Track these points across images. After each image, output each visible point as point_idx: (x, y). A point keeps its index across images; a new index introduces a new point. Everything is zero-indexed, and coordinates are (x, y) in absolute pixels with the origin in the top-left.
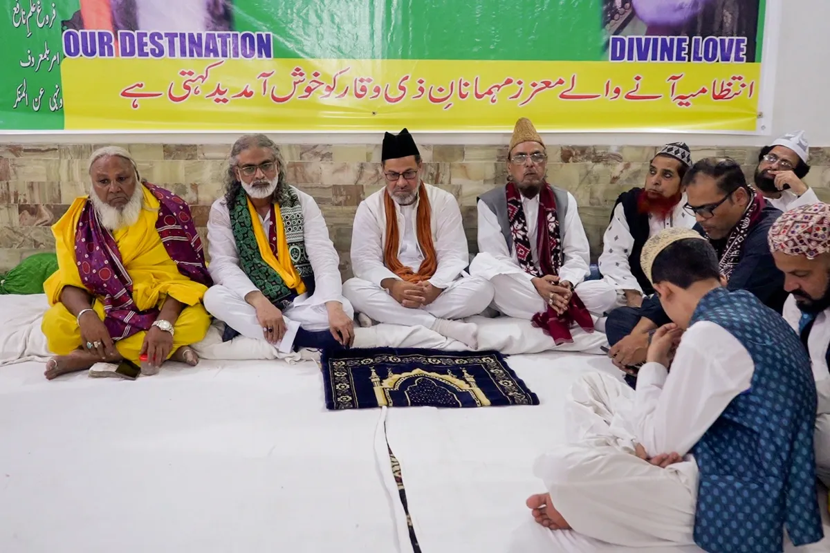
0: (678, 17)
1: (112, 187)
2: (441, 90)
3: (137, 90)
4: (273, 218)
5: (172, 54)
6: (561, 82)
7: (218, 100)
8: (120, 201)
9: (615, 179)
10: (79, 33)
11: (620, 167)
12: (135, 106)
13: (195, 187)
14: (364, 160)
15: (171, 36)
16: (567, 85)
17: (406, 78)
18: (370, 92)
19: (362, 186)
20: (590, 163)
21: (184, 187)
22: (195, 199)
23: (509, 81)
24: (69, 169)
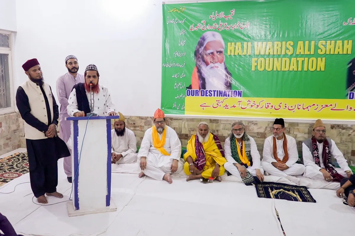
1: (203, 132)
2: (292, 107)
3: (204, 105)
4: (242, 144)
5: (214, 96)
6: (331, 105)
7: (226, 108)
9: (349, 135)
11: (351, 131)
12: (203, 109)
13: (217, 131)
14: (267, 126)
15: (214, 91)
16: (334, 106)
17: (281, 103)
18: (270, 107)
19: (266, 133)
20: (341, 129)
21: (214, 131)
22: (217, 134)
23: (314, 105)
24: (184, 125)
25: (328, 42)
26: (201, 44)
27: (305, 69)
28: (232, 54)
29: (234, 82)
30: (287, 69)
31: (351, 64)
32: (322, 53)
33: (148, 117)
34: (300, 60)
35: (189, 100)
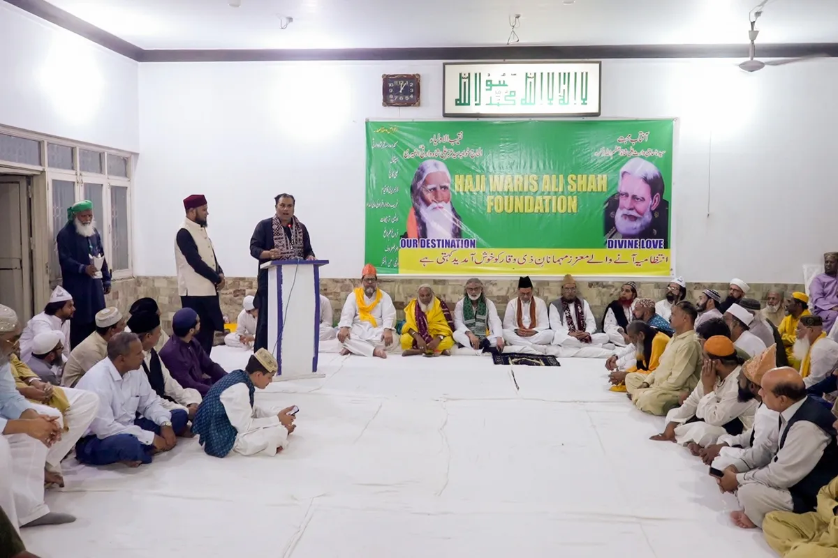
0: (633, 232)
1: (425, 298)
2: (539, 260)
3: (426, 260)
5: (439, 247)
6: (587, 257)
7: (455, 264)
8: (427, 302)
9: (612, 294)
10: (406, 240)
11: (613, 290)
12: (424, 266)
13: (444, 296)
14: (510, 286)
15: (439, 241)
16: (590, 257)
17: (526, 255)
18: (512, 260)
20: (600, 288)
23: (567, 256)
24: (398, 289)
25: (579, 176)
26: (419, 177)
27: (554, 211)
28: (461, 190)
29: (464, 228)
30: (531, 210)
31: (607, 204)
32: (572, 190)
33: (346, 280)
34: (547, 198)
35: (404, 253)
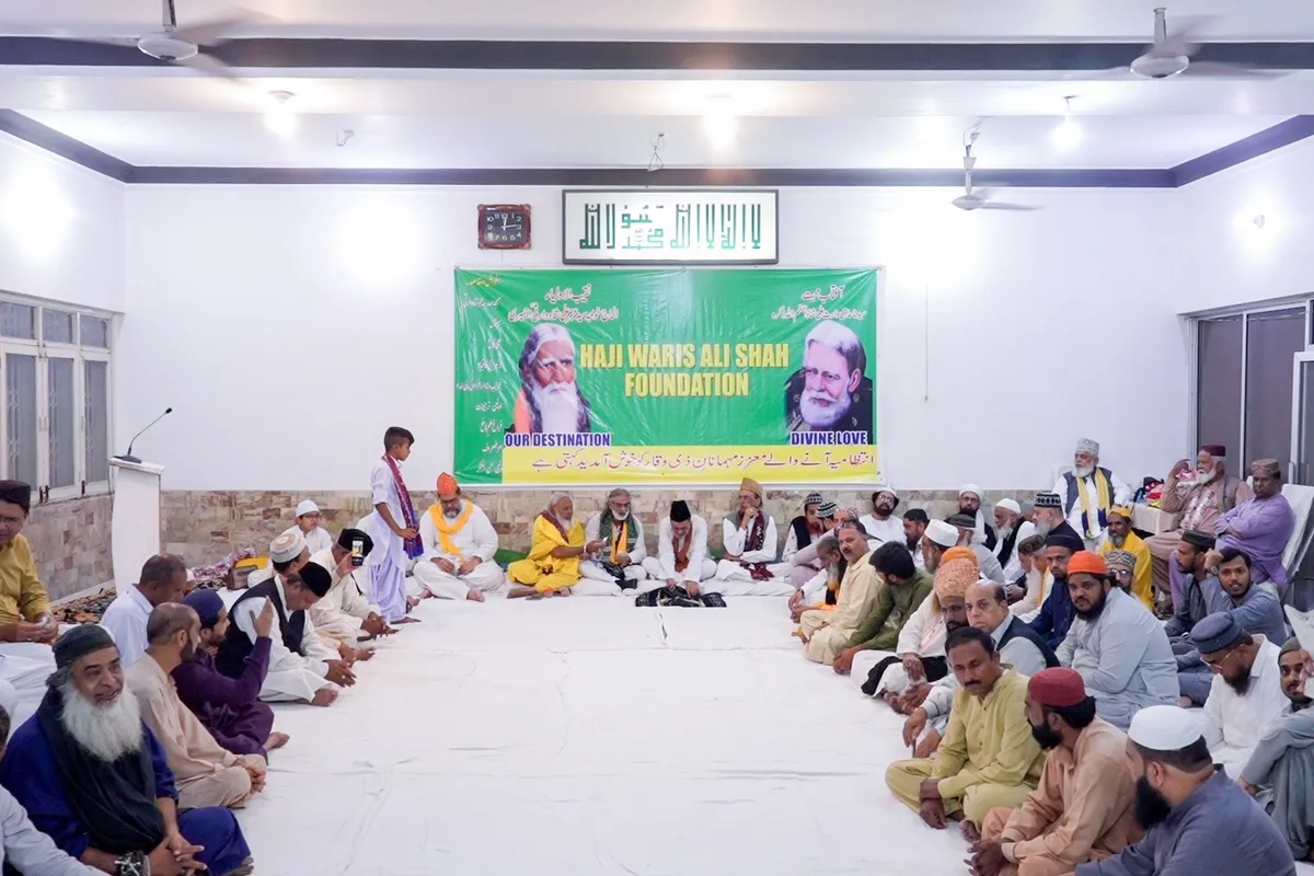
0: (826, 422)
2: (699, 462)
3: (540, 463)
5: (559, 444)
6: (764, 456)
7: (581, 468)
12: (539, 471)
14: (658, 499)
15: (559, 436)
16: (768, 458)
17: (681, 455)
18: (661, 462)
19: (657, 513)
20: (783, 500)
23: (736, 457)
24: (502, 503)
25: (751, 346)
26: (530, 346)
27: (717, 393)
28: (590, 366)
29: (595, 418)
30: (686, 393)
31: (789, 385)
32: (740, 365)
33: (426, 492)
34: (708, 376)
35: (509, 452)
